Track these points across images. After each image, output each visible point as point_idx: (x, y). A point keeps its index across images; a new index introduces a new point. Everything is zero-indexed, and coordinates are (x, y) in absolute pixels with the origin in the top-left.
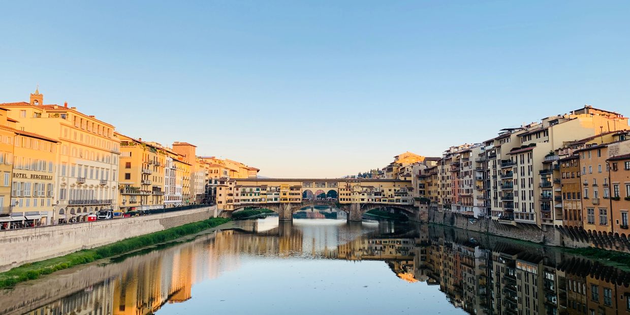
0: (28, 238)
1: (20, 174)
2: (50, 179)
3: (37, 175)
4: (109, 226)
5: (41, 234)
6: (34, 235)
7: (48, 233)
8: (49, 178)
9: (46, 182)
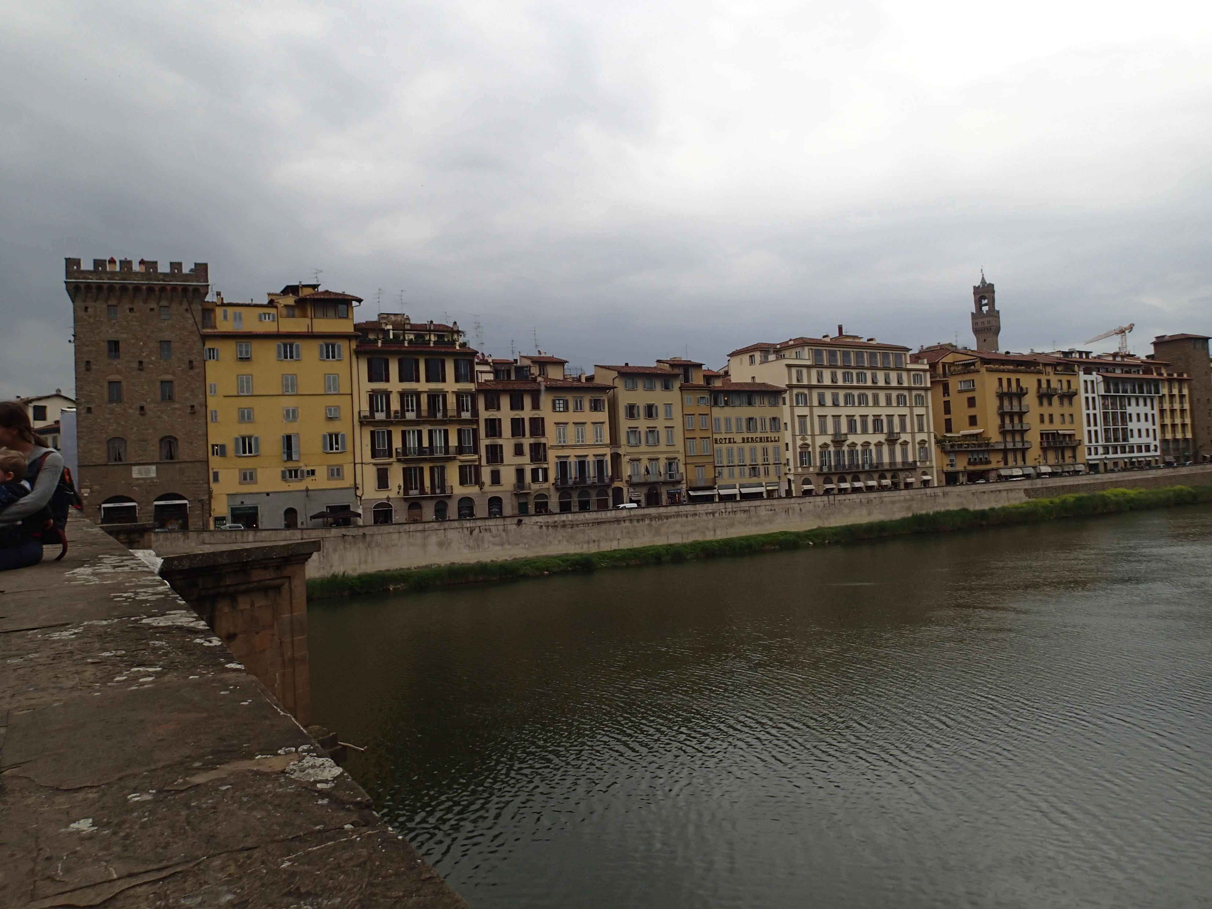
0: (713, 513)
1: (725, 439)
2: (776, 441)
3: (752, 438)
4: (877, 501)
5: (735, 510)
6: (723, 511)
7: (747, 508)
8: (773, 439)
9: (770, 445)
